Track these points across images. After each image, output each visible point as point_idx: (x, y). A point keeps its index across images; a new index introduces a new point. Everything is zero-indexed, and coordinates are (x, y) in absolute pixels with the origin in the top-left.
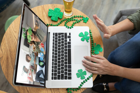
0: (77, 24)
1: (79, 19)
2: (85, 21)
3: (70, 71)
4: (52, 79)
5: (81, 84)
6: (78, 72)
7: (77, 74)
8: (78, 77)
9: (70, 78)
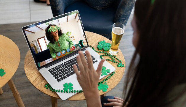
0: (111, 62)
1: (116, 61)
2: (119, 65)
3: (65, 77)
4: (49, 70)
5: (58, 90)
6: (68, 83)
7: (66, 84)
8: (64, 85)
9: (59, 81)
